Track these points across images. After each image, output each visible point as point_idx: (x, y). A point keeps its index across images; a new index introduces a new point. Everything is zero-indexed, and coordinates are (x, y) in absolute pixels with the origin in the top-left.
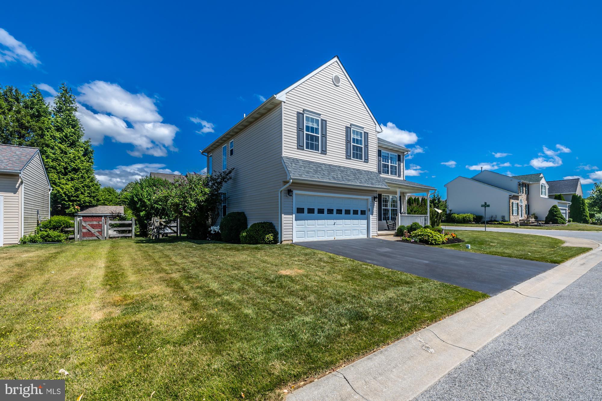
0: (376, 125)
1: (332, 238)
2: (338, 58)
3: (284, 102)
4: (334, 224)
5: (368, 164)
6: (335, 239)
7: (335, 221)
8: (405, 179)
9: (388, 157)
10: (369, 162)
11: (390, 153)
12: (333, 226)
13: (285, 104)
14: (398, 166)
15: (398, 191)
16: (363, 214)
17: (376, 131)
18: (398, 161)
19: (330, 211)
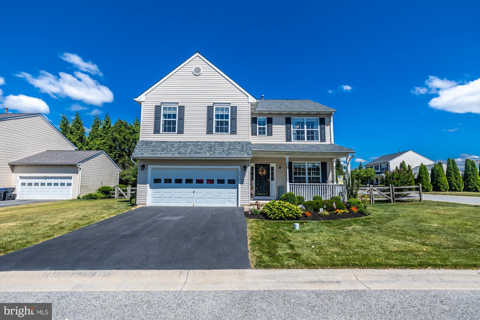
0: (248, 97)
1: (191, 205)
2: (199, 53)
3: (144, 102)
4: (194, 193)
5: (237, 135)
6: (194, 205)
7: (195, 189)
8: (333, 142)
9: (303, 123)
10: (237, 133)
11: (305, 118)
12: (193, 194)
13: (144, 103)
14: (320, 130)
15: (287, 157)
16: (232, 183)
17: (249, 103)
18: (320, 124)
19: (189, 181)
